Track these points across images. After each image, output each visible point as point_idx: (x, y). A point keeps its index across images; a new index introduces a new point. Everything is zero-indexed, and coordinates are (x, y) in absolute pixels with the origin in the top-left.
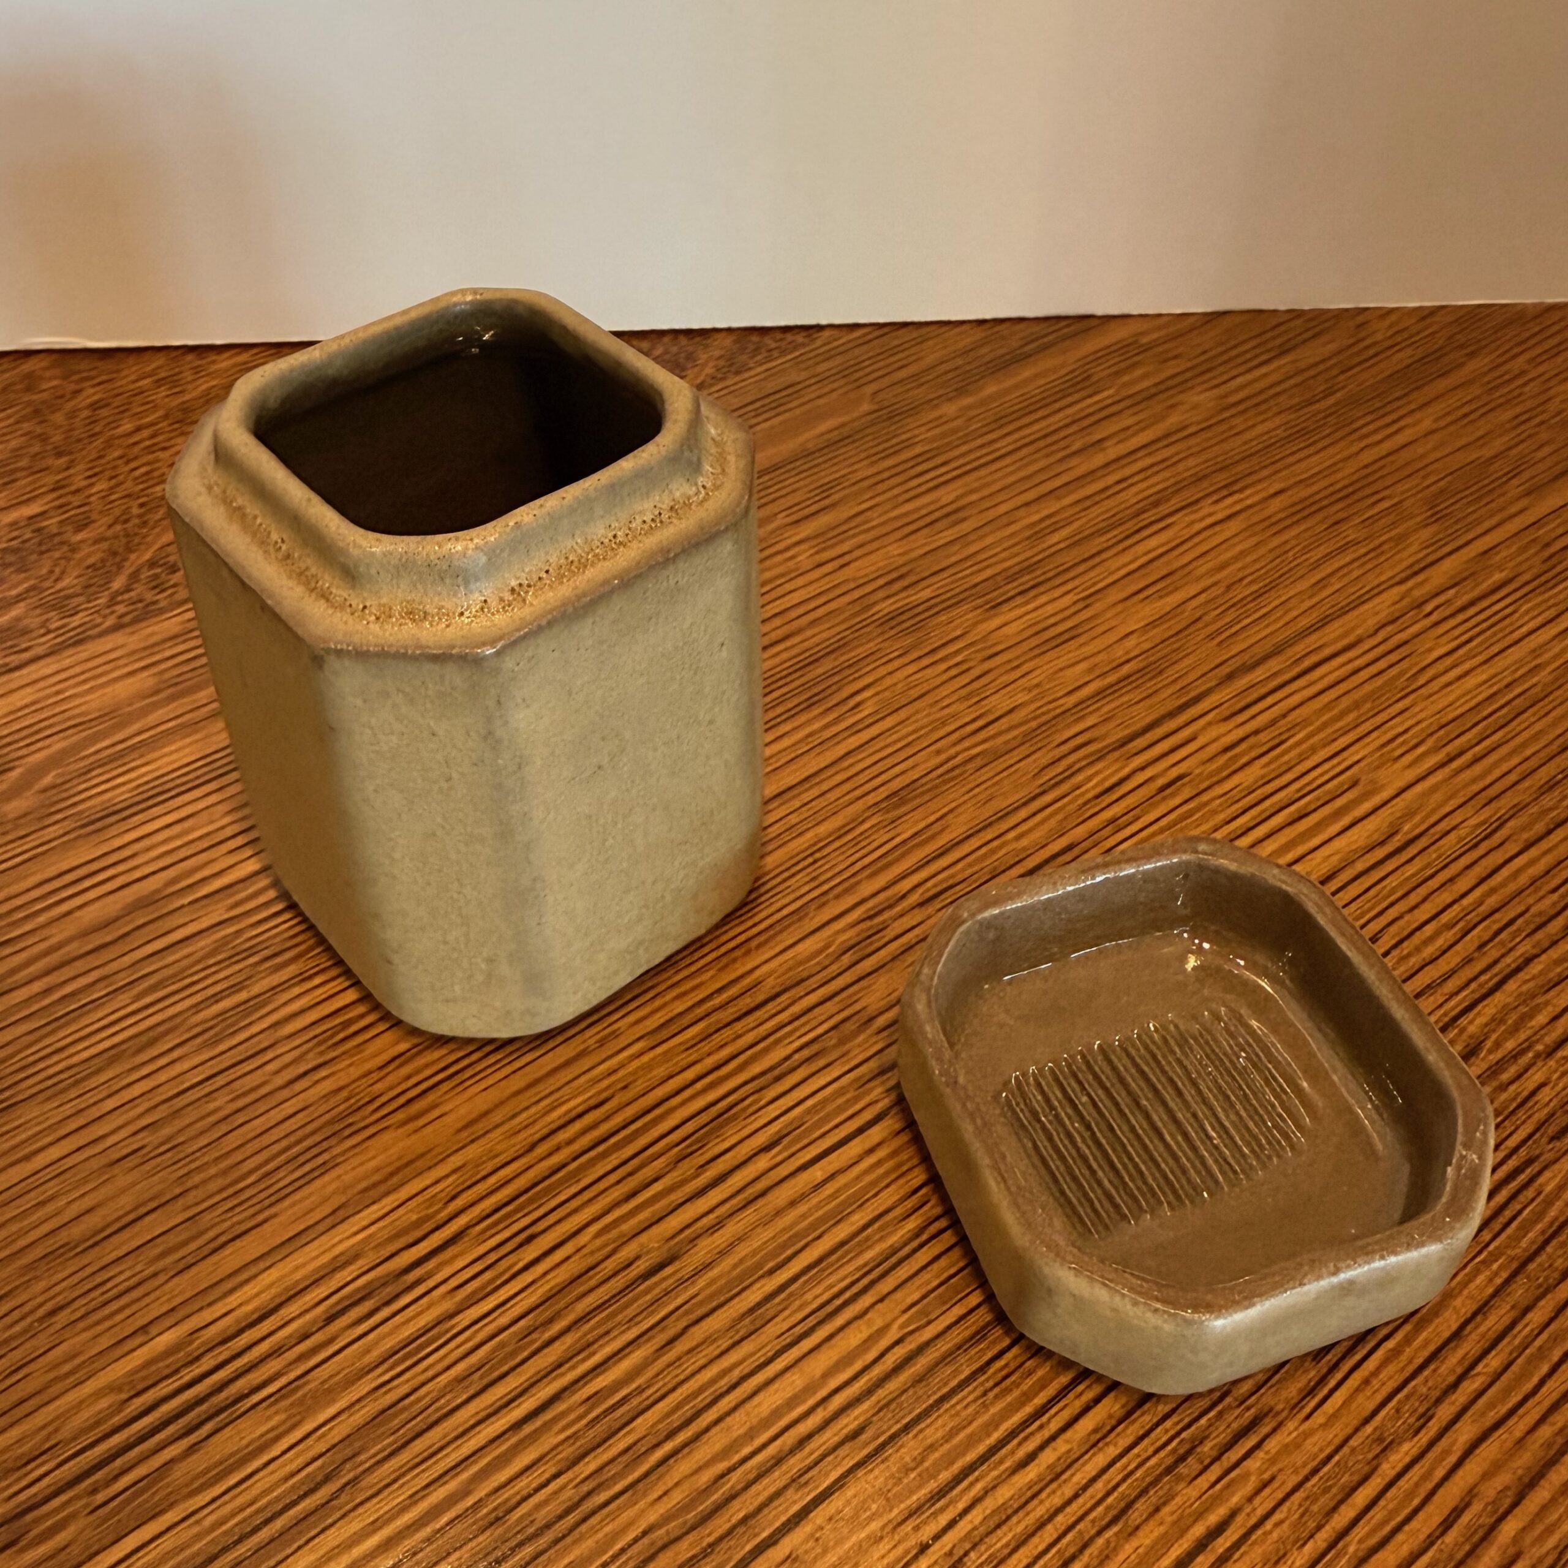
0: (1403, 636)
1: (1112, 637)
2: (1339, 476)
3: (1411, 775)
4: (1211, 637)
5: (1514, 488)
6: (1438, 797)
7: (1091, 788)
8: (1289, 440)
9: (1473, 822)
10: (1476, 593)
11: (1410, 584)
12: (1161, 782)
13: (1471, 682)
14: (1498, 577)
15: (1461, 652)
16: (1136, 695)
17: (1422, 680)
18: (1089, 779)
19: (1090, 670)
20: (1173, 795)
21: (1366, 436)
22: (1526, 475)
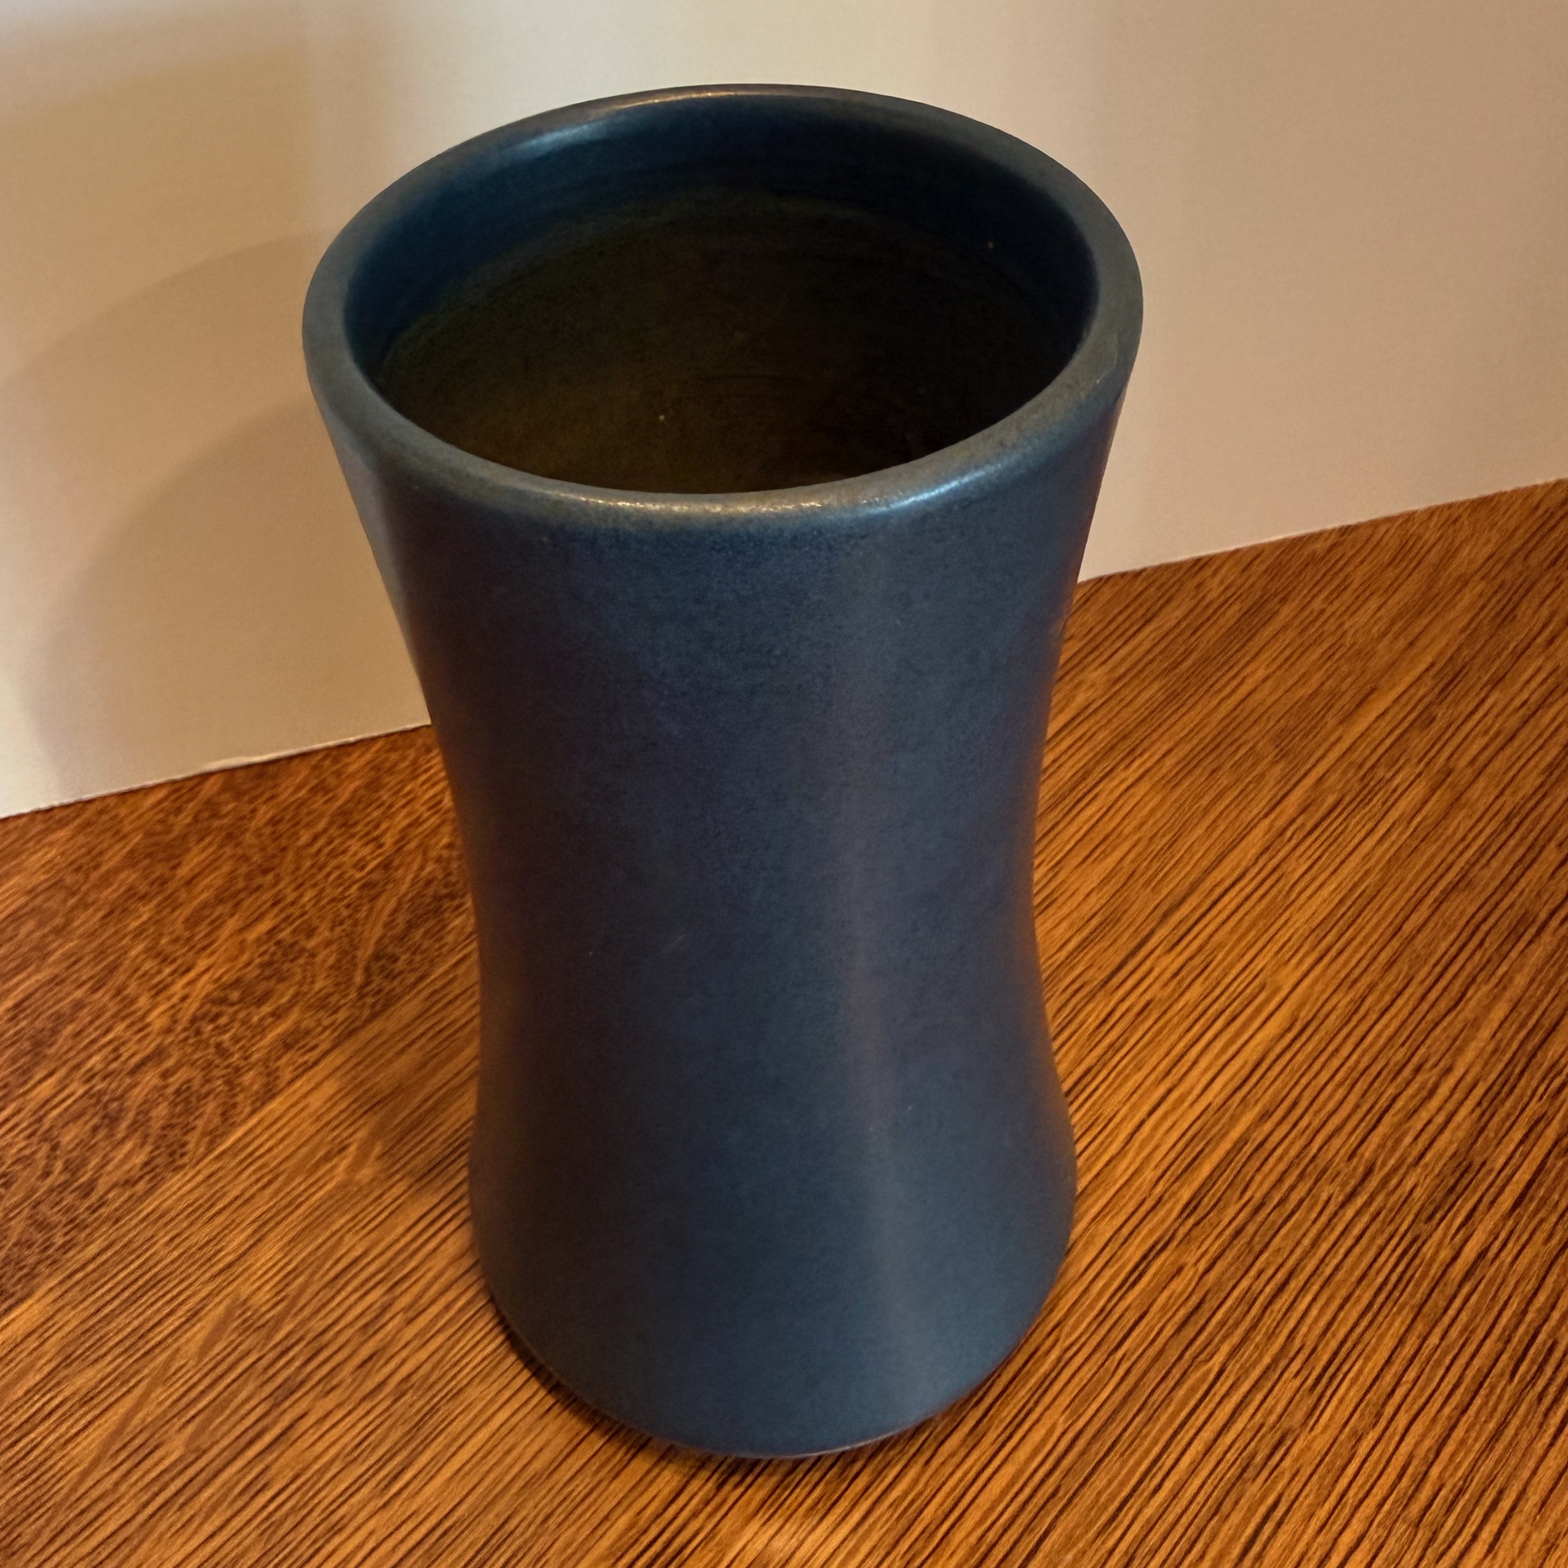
0: (1275, 861)
1: (1080, 897)
2: (1207, 730)
3: (1299, 974)
4: (1146, 884)
5: (1331, 721)
6: (1318, 987)
7: (1092, 1022)
8: (1167, 701)
9: (1345, 1002)
10: (1319, 815)
11: (1272, 816)
12: (1136, 1009)
13: (1325, 892)
14: (1331, 799)
15: (1316, 867)
16: (1105, 943)
17: (1293, 896)
18: (1088, 1015)
19: (1071, 926)
20: (1146, 1018)
21: (1221, 690)
22: (1337, 707)
